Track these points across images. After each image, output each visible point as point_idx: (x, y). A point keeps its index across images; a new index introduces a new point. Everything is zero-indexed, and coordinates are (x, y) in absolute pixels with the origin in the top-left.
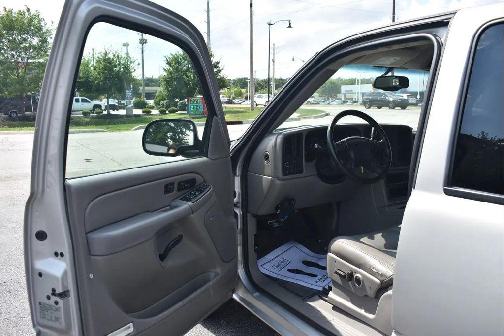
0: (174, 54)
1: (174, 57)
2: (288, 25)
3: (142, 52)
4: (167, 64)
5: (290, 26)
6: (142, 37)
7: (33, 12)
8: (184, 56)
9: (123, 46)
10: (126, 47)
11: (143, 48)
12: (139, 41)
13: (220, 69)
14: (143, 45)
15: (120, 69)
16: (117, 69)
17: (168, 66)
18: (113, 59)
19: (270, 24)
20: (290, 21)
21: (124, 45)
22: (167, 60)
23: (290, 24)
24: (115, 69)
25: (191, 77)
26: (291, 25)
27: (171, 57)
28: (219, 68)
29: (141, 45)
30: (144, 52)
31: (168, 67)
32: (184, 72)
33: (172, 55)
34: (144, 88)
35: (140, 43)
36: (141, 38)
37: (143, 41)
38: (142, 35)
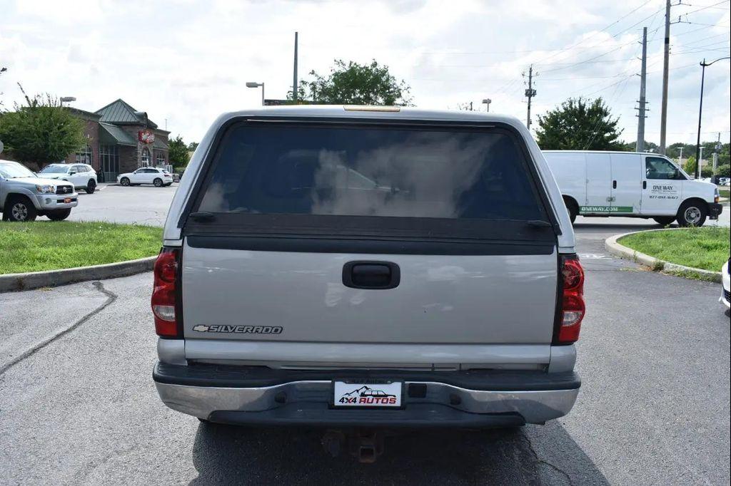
0: (552, 112)
3: (529, 108)
4: (541, 125)
6: (530, 87)
7: (380, 67)
8: (565, 115)
10: (486, 104)
11: (530, 102)
12: (525, 92)
13: (616, 133)
14: (530, 98)
19: (704, 65)
21: (485, 102)
22: (541, 120)
25: (570, 143)
27: (547, 115)
28: (615, 131)
29: (528, 98)
30: (531, 107)
33: (549, 113)
35: (526, 95)
36: (528, 88)
37: (531, 92)
38: (530, 84)
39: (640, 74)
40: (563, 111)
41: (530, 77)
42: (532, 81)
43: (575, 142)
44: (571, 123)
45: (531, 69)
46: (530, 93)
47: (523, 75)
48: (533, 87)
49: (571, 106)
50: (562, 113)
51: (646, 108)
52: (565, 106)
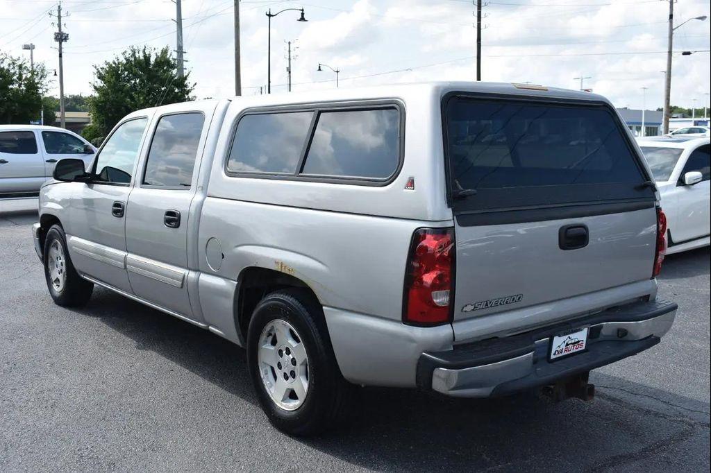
0: (111, 63)
1: (110, 67)
2: (300, 17)
3: (60, 56)
4: (99, 78)
5: (303, 19)
6: (60, 30)
8: (127, 66)
9: (25, 49)
10: (29, 51)
11: (61, 48)
12: (53, 36)
13: (188, 89)
14: (60, 44)
15: (20, 86)
16: (15, 86)
17: (99, 81)
18: (8, 70)
19: (270, 15)
20: (303, 10)
21: (26, 47)
22: (99, 71)
23: (303, 14)
24: (11, 87)
25: (139, 100)
26: (305, 17)
27: (105, 67)
28: (186, 86)
29: (58, 43)
30: (63, 54)
31: (100, 83)
32: (128, 91)
33: (107, 63)
34: (63, 114)
35: (56, 39)
36: (58, 31)
37: (62, 36)
38: (59, 26)
39: (175, 19)
40: (125, 62)
41: (59, 17)
42: (62, 23)
43: (144, 98)
44: (136, 76)
45: (59, 7)
46: (61, 38)
47: (50, 14)
48: (64, 30)
49: (134, 55)
50: (123, 65)
51: (184, 59)
52: (127, 55)
